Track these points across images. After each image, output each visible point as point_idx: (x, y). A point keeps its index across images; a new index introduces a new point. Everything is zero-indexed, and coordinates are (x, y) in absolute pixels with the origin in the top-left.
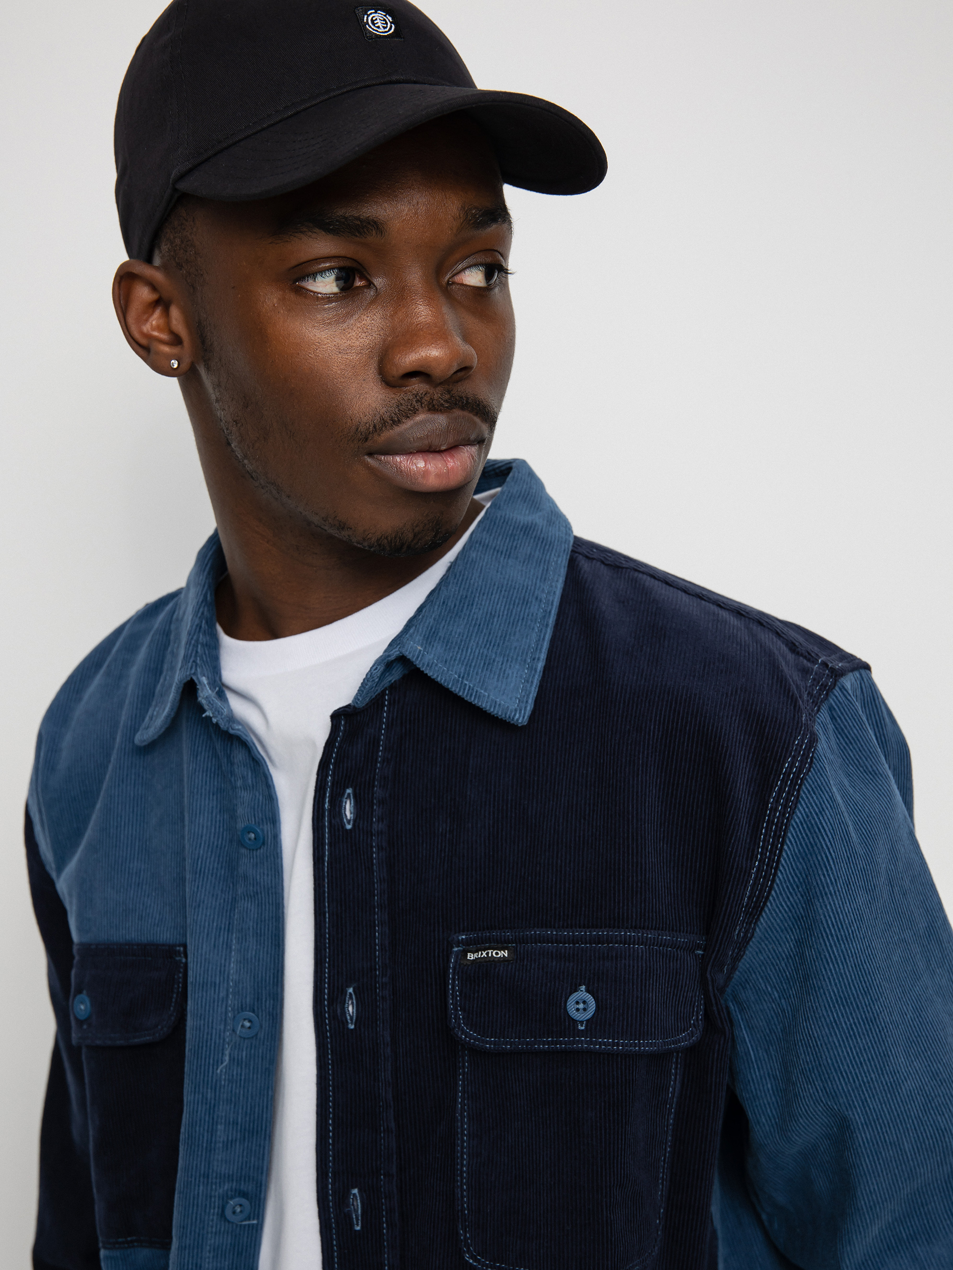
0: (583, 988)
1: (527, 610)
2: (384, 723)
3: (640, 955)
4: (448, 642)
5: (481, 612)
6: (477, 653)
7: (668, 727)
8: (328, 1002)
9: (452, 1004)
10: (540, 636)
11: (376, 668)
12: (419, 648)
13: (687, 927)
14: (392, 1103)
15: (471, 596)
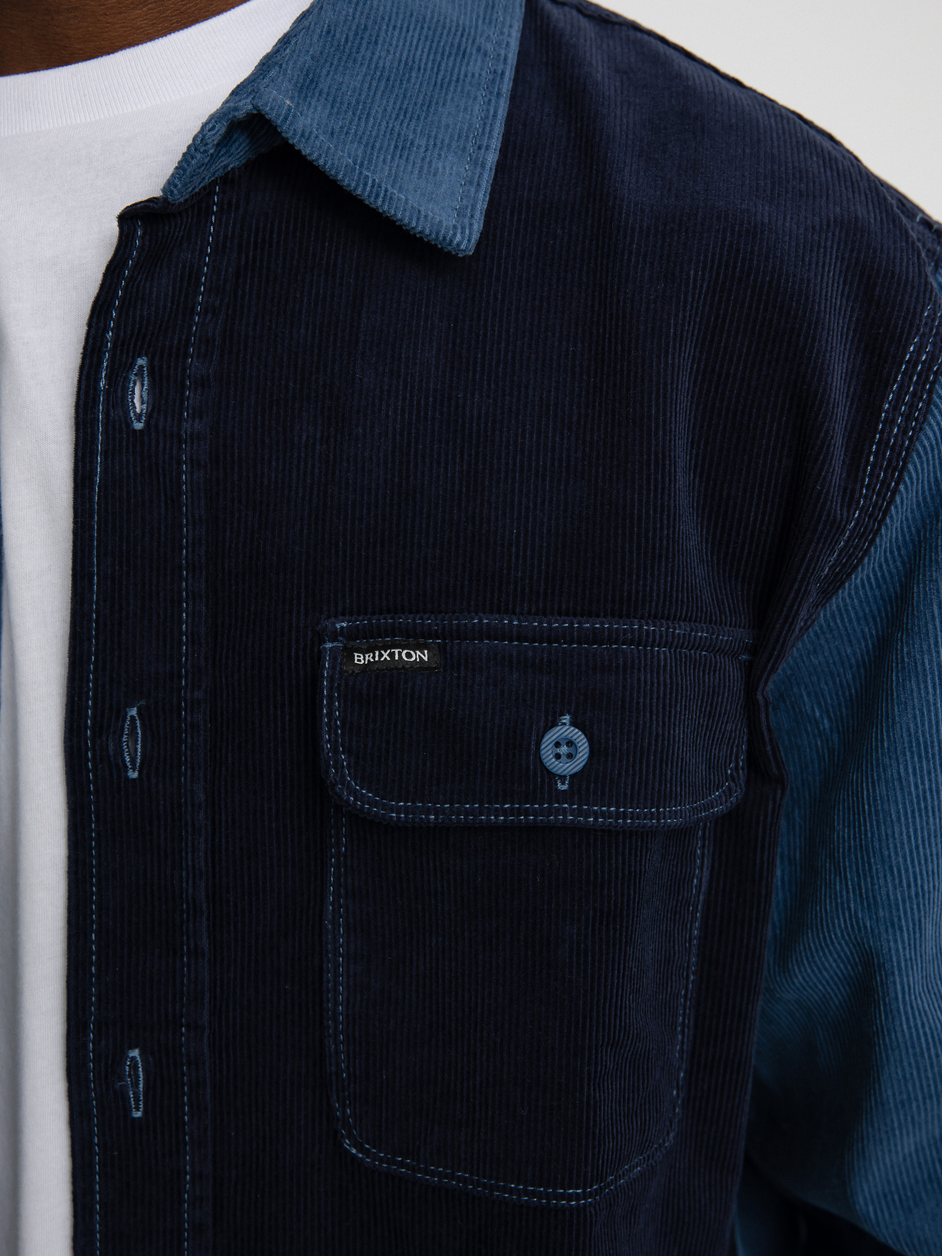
0: (566, 719)
1: (463, 68)
2: (209, 244)
3: (662, 663)
4: (334, 101)
5: (390, 57)
6: (383, 128)
7: (718, 274)
8: (93, 732)
9: (329, 741)
10: (488, 110)
11: (213, 128)
12: (288, 102)
13: (731, 616)
14: (204, 906)
15: (373, 28)
